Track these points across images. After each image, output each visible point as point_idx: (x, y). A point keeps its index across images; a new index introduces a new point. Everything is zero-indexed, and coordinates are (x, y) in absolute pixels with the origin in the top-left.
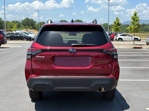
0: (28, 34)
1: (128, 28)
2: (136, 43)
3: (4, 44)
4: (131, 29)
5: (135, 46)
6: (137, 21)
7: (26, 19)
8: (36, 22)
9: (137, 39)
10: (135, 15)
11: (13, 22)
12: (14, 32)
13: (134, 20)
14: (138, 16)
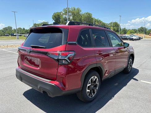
0: (132, 37)
7: (141, 28)
8: (147, 29)
11: (133, 29)
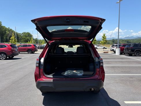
1: (101, 42)
2: (105, 50)
3: (36, 51)
4: (102, 43)
5: (104, 52)
6: (105, 38)
9: (105, 48)
10: (104, 35)
12: (42, 45)
13: (104, 38)
14: (105, 36)
